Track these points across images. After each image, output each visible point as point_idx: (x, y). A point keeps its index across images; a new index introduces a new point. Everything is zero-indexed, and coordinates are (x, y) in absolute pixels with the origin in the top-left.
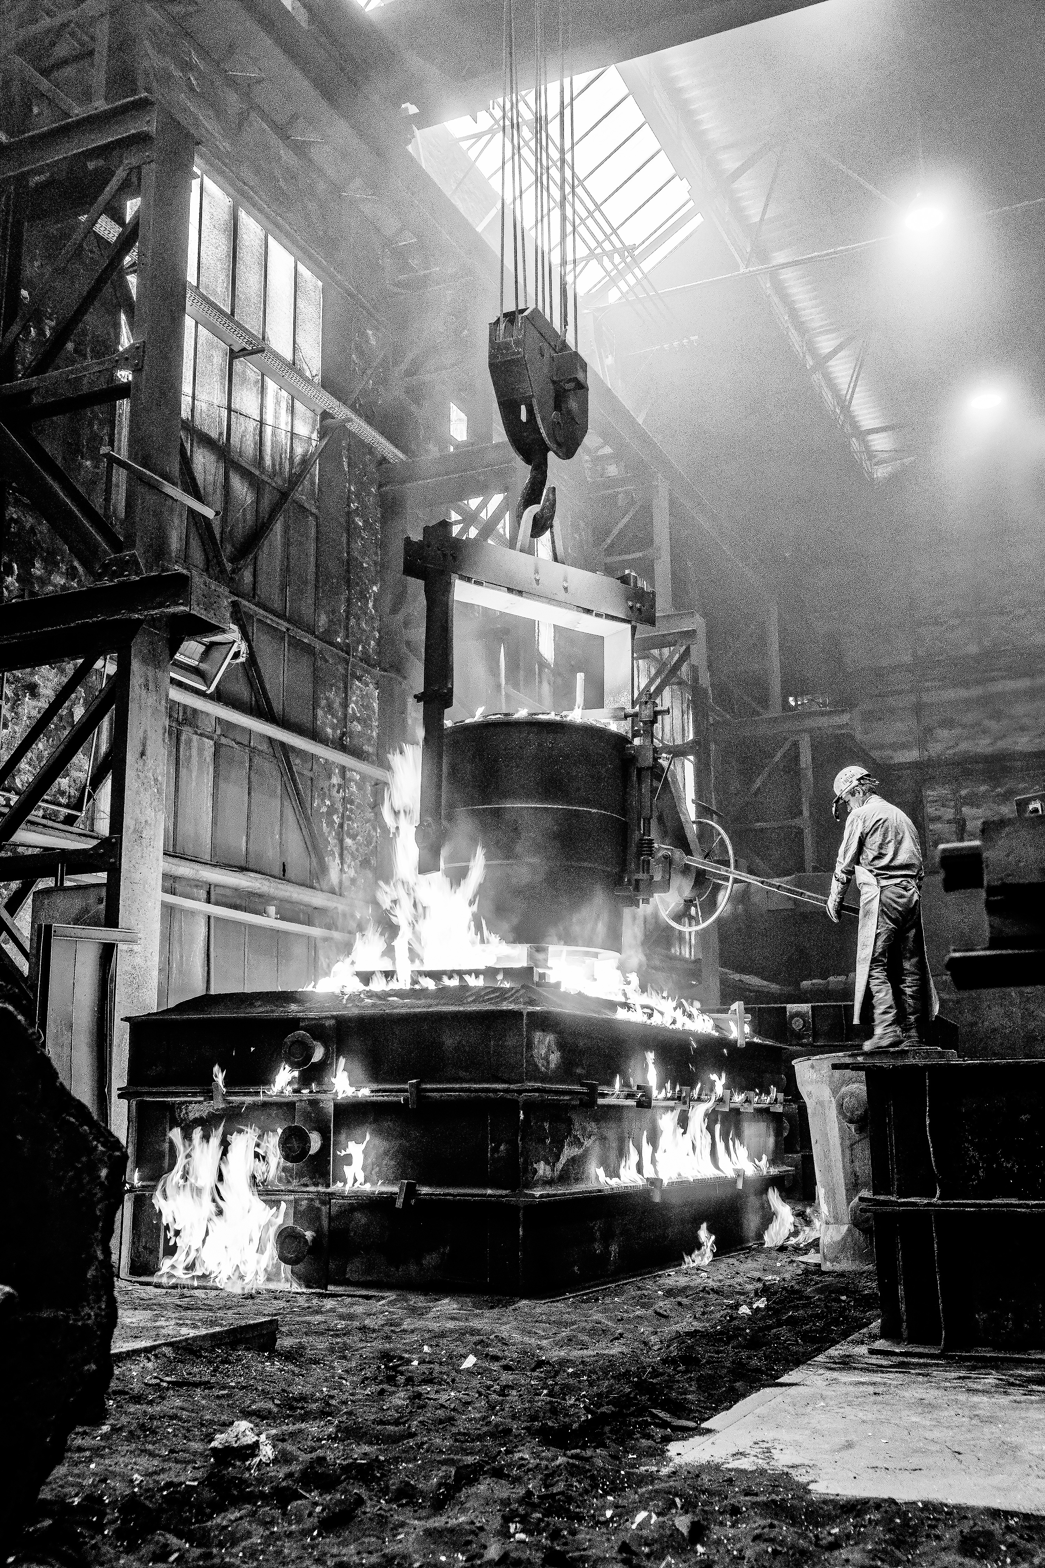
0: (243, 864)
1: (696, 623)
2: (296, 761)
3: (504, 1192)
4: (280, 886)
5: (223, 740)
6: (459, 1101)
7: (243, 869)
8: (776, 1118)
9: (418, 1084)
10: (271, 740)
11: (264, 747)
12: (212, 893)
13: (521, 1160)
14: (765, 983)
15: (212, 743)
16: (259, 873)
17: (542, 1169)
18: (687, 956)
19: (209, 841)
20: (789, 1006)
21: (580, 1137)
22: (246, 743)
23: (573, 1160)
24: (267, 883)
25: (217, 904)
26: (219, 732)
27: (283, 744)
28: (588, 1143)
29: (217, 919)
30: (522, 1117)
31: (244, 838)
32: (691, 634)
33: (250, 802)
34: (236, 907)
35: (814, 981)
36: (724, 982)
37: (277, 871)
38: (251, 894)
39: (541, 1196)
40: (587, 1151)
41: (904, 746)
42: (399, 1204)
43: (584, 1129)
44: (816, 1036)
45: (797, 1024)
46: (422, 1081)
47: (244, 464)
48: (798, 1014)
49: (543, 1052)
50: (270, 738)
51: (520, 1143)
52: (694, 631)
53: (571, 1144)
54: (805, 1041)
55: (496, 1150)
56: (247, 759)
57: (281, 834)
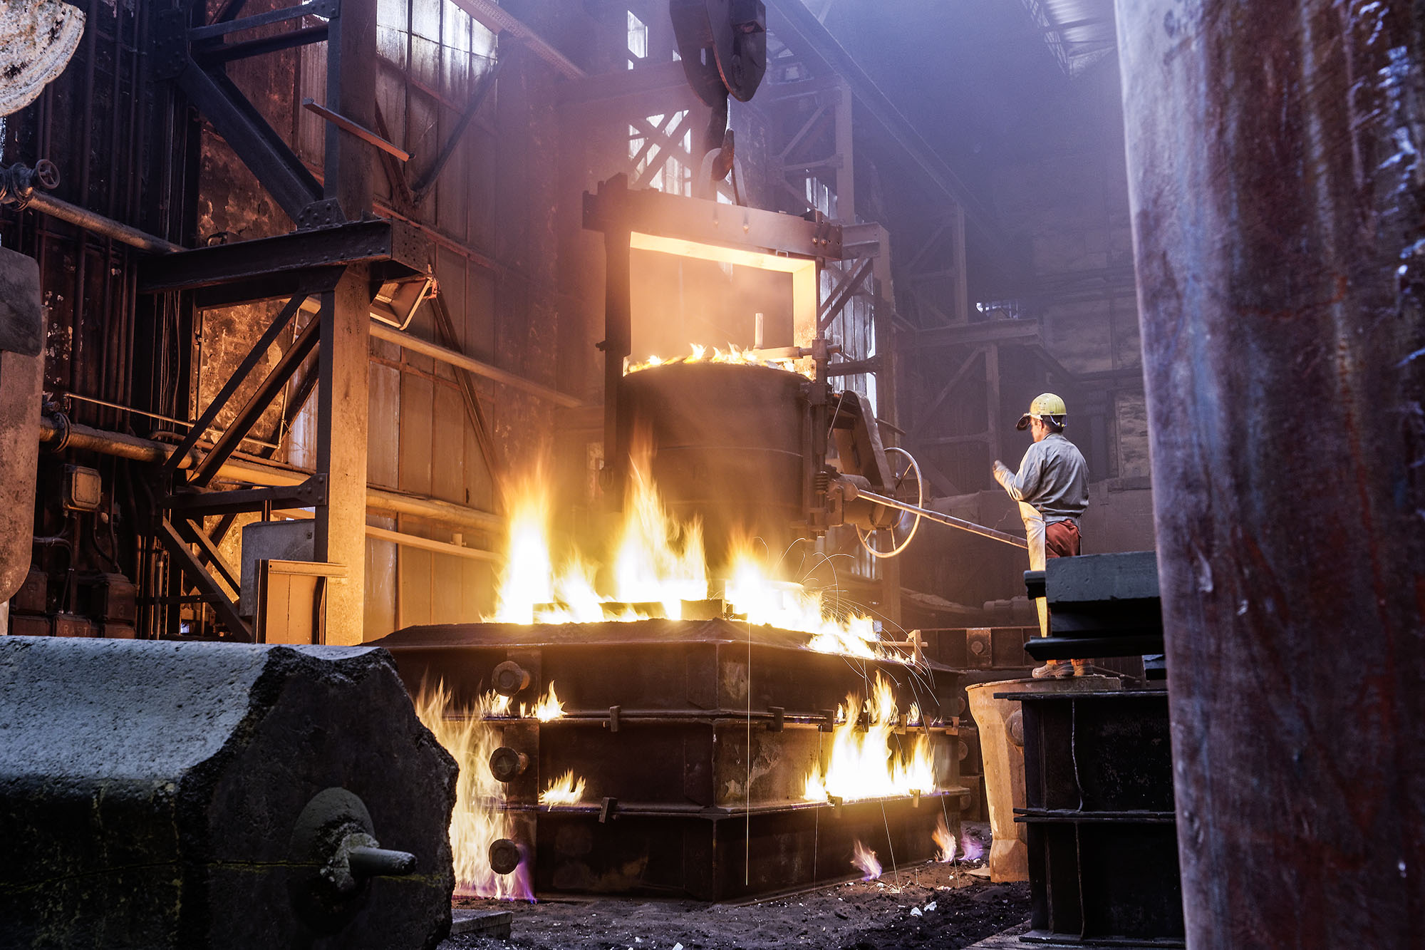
0: (428, 492)
1: (881, 236)
2: (478, 388)
3: (698, 808)
4: (465, 513)
5: (409, 369)
6: (657, 726)
7: (429, 497)
8: (953, 740)
9: (619, 710)
10: (454, 368)
11: (448, 375)
12: (400, 522)
13: (715, 779)
14: (948, 603)
15: (396, 372)
16: (443, 500)
17: (733, 787)
18: (868, 576)
19: (396, 470)
20: (968, 629)
21: (768, 759)
22: (430, 371)
23: (760, 780)
24: (453, 511)
25: (406, 532)
26: (404, 360)
27: (465, 371)
28: (774, 764)
29: (406, 547)
30: (715, 740)
31: (429, 466)
32: (875, 246)
33: (434, 431)
34: (422, 535)
35: (997, 601)
36: (905, 602)
37: (461, 497)
38: (435, 521)
39: (733, 812)
40: (773, 770)
41: (1098, 355)
42: (602, 818)
43: (771, 751)
44: (995, 659)
45: (977, 648)
46: (622, 707)
47: (426, 89)
48: (979, 638)
49: (734, 681)
50: (452, 365)
51: (713, 763)
52: (877, 244)
53: (759, 764)
54: (984, 665)
55: (691, 770)
56: (431, 386)
57: (464, 461)
